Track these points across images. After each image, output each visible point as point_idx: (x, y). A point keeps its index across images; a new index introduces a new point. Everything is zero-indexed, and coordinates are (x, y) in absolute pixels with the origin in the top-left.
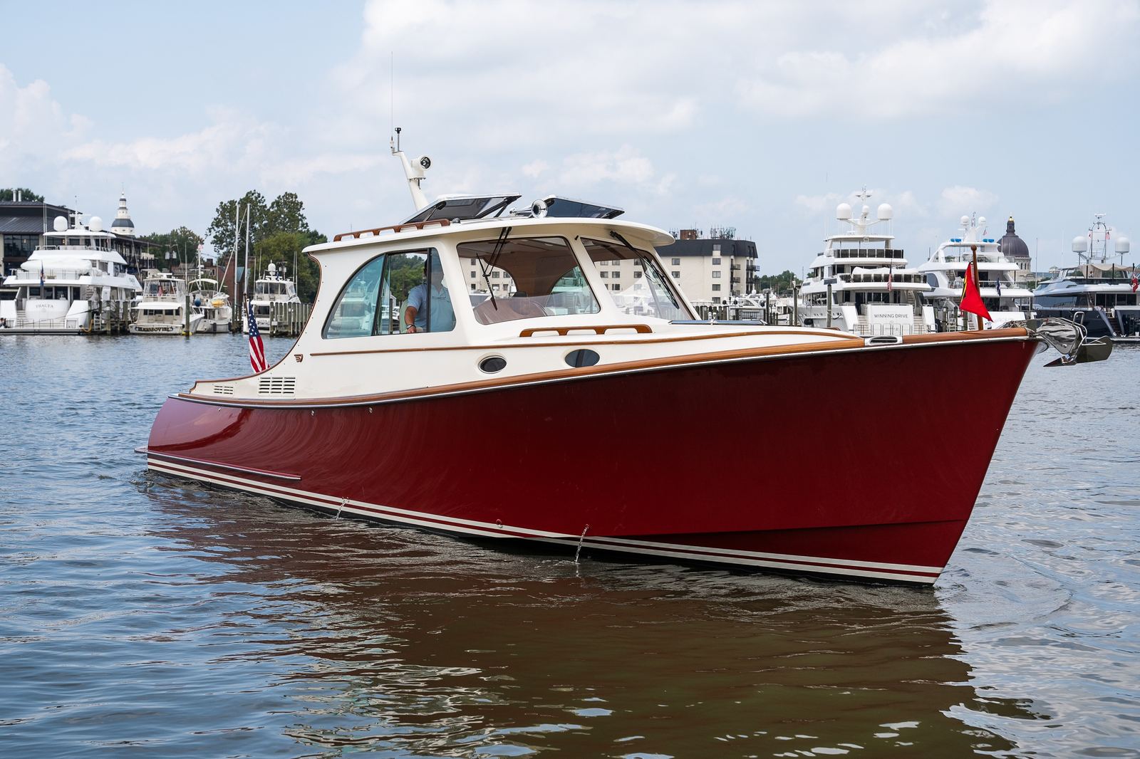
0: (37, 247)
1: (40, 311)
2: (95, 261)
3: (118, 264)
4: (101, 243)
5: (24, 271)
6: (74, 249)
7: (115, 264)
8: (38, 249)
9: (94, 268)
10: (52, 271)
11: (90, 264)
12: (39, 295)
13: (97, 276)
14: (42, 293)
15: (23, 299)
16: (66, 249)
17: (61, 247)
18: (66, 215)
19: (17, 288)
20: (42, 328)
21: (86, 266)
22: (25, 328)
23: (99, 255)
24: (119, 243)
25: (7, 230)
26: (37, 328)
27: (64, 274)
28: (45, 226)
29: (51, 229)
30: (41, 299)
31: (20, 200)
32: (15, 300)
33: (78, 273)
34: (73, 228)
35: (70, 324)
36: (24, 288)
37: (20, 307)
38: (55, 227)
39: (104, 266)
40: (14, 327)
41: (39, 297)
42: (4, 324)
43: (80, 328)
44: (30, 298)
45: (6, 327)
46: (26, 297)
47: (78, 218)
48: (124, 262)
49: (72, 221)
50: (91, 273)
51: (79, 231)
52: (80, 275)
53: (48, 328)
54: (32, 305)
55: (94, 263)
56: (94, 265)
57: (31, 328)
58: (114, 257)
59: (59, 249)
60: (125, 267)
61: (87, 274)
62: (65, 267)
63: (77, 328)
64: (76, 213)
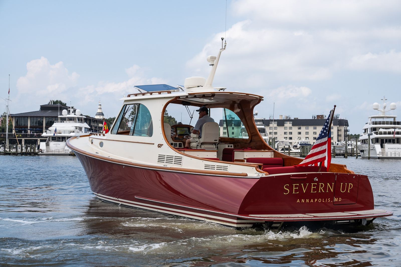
0: (55, 121)
1: (55, 146)
2: (77, 127)
3: (87, 128)
4: (80, 120)
5: (50, 131)
6: (69, 122)
7: (85, 128)
8: (56, 122)
9: (76, 130)
10: (60, 131)
11: (75, 128)
12: (55, 140)
13: (77, 132)
14: (57, 139)
15: (49, 142)
16: (66, 122)
17: (65, 121)
18: (67, 109)
19: (47, 138)
20: (55, 153)
21: (73, 129)
22: (49, 153)
23: (79, 124)
24: (88, 120)
25: (47, 115)
26: (53, 153)
27: (65, 132)
28: (59, 113)
29: (61, 114)
30: (56, 141)
31: (52, 104)
32: (46, 142)
33: (70, 131)
34: (69, 114)
35: (66, 151)
36: (50, 137)
37: (47, 145)
38: (63, 114)
39: (80, 129)
40: (45, 152)
41: (55, 141)
42: (41, 151)
43: (70, 153)
44: (51, 141)
45: (42, 152)
46: (50, 141)
47: (72, 110)
48: (90, 128)
49: (69, 111)
50: (75, 131)
51: (72, 115)
52: (71, 132)
53: (57, 153)
54: (53, 144)
55: (76, 128)
56: (76, 129)
57: (51, 153)
58: (85, 125)
59: (64, 122)
60: (89, 129)
61: (74, 132)
62: (65, 129)
63: (69, 153)
64: (71, 108)
